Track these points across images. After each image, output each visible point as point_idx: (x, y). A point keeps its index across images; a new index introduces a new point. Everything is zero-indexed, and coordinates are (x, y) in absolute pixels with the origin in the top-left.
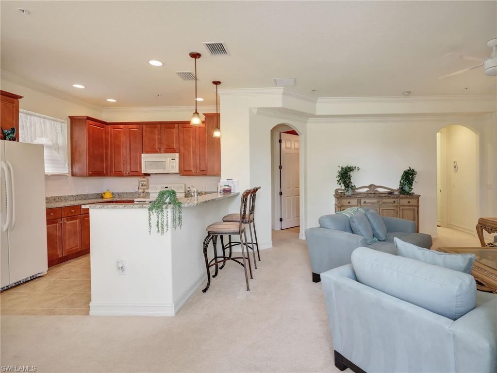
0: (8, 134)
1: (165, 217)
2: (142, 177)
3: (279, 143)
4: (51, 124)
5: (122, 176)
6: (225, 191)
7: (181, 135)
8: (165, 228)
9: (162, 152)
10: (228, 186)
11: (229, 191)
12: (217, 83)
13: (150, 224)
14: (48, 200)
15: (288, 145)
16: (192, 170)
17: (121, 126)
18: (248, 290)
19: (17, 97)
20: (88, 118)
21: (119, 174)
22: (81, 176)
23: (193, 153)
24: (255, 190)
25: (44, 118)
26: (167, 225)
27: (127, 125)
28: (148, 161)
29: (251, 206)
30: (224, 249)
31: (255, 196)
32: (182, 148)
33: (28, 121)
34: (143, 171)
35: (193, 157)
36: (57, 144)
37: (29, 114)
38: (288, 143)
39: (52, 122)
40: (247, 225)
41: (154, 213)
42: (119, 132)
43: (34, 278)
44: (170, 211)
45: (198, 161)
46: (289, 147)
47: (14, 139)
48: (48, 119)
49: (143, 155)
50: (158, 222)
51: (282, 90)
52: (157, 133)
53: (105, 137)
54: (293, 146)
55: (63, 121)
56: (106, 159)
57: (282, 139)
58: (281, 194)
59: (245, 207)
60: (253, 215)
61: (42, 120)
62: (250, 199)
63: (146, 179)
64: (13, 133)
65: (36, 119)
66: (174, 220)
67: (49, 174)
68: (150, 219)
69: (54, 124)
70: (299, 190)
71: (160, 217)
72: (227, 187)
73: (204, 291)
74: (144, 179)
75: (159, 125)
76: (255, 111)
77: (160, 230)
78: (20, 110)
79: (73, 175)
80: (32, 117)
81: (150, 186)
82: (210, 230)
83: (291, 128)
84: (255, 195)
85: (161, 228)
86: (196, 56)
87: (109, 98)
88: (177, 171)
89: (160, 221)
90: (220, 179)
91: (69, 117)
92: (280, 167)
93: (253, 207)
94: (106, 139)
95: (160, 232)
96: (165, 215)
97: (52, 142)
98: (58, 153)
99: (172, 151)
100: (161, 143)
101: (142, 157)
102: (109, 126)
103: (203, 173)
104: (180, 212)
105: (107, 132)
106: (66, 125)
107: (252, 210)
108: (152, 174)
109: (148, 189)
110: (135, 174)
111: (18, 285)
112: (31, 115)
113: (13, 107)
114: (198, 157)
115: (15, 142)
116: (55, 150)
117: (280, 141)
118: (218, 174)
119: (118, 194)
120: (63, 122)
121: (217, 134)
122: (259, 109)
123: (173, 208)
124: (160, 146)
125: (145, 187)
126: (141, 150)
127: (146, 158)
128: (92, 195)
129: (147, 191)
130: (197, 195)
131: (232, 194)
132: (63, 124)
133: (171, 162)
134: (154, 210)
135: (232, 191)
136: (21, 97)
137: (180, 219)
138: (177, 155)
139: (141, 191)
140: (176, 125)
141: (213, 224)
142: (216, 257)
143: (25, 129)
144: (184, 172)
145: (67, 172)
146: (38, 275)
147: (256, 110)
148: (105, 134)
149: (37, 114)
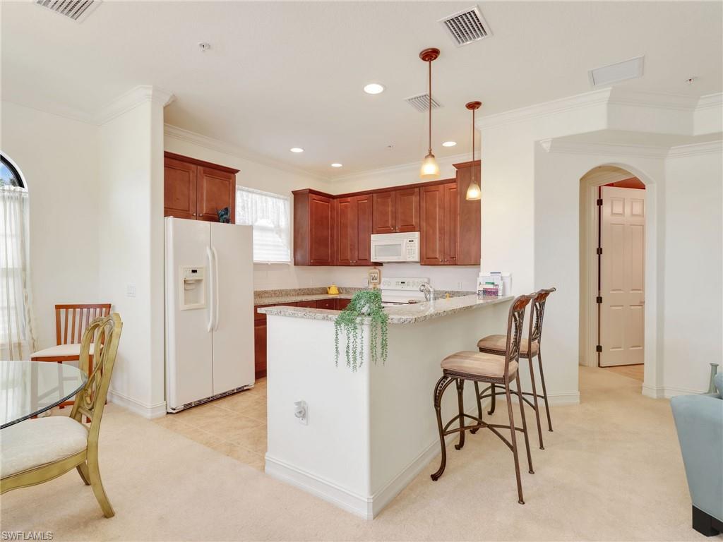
0: (222, 215)
1: (358, 340)
2: (373, 267)
3: (597, 207)
4: (273, 203)
5: (348, 265)
6: (486, 292)
7: (423, 204)
8: (358, 361)
9: (397, 231)
10: (493, 283)
11: (494, 293)
12: (473, 106)
13: (337, 348)
14: (258, 295)
15: (618, 209)
16: (437, 257)
17: (349, 199)
18: (521, 501)
19: (234, 171)
20: (311, 192)
21: (346, 263)
22: (303, 264)
23: (440, 230)
24: (542, 296)
25: (266, 195)
26: (361, 354)
27: (355, 197)
28: (380, 244)
29: (534, 325)
30: (479, 397)
31: (542, 305)
32: (424, 224)
33: (250, 200)
34: (373, 260)
35: (440, 237)
36: (279, 226)
37: (250, 192)
38: (619, 205)
39: (274, 200)
40: (524, 362)
41: (343, 331)
42: (346, 207)
43: (241, 390)
44: (366, 329)
45: (447, 243)
46: (621, 211)
47: (227, 221)
48: (270, 196)
49: (373, 237)
50: (348, 347)
51: (607, 94)
52: (390, 203)
53: (331, 214)
54: (628, 210)
55: (286, 197)
56: (332, 243)
57: (604, 197)
58: (599, 300)
59: (519, 329)
60: (539, 342)
61: (264, 197)
62: (532, 312)
63: (377, 271)
64: (227, 214)
65: (257, 197)
66: (373, 347)
67: (269, 263)
68: (337, 339)
69: (276, 202)
70: (643, 296)
71: (352, 339)
72: (491, 287)
73: (435, 477)
74: (374, 270)
75: (394, 192)
76: (547, 146)
77: (351, 360)
78: (237, 186)
79: (296, 264)
80: (254, 195)
81: (383, 279)
82: (448, 366)
83: (627, 173)
84: (544, 303)
85: (352, 357)
86: (430, 55)
87: (334, 162)
88: (416, 258)
89: (351, 345)
90: (480, 271)
91: (293, 192)
92: (600, 251)
93: (538, 328)
94: (331, 217)
95: (352, 365)
96: (359, 336)
97: (273, 223)
98: (280, 236)
99: (410, 229)
100: (395, 218)
101: (372, 239)
102: (335, 200)
103: (453, 261)
104: (384, 333)
105: (333, 208)
106: (289, 203)
107: (536, 333)
108: (385, 263)
109: (380, 283)
110: (363, 262)
111: (224, 396)
112: (253, 192)
113: (229, 183)
114: (447, 237)
115: (229, 225)
116: (277, 233)
117: (600, 202)
118: (476, 263)
119: (346, 289)
120: (286, 199)
121: (472, 193)
122: (555, 141)
123: (372, 325)
124: (394, 222)
125: (376, 281)
126: (371, 229)
127: (377, 240)
128: (316, 290)
129: (378, 286)
130: (435, 299)
131: (500, 298)
132: (286, 202)
133: (407, 245)
134: (343, 325)
135: (500, 293)
136: (237, 171)
137: (384, 346)
138: (417, 234)
139: (371, 286)
140: (417, 190)
141: (455, 356)
142: (462, 415)
143: (246, 209)
144: (427, 260)
145: (289, 260)
146: (245, 388)
147: (549, 145)
148: (331, 211)
149: (259, 191)
